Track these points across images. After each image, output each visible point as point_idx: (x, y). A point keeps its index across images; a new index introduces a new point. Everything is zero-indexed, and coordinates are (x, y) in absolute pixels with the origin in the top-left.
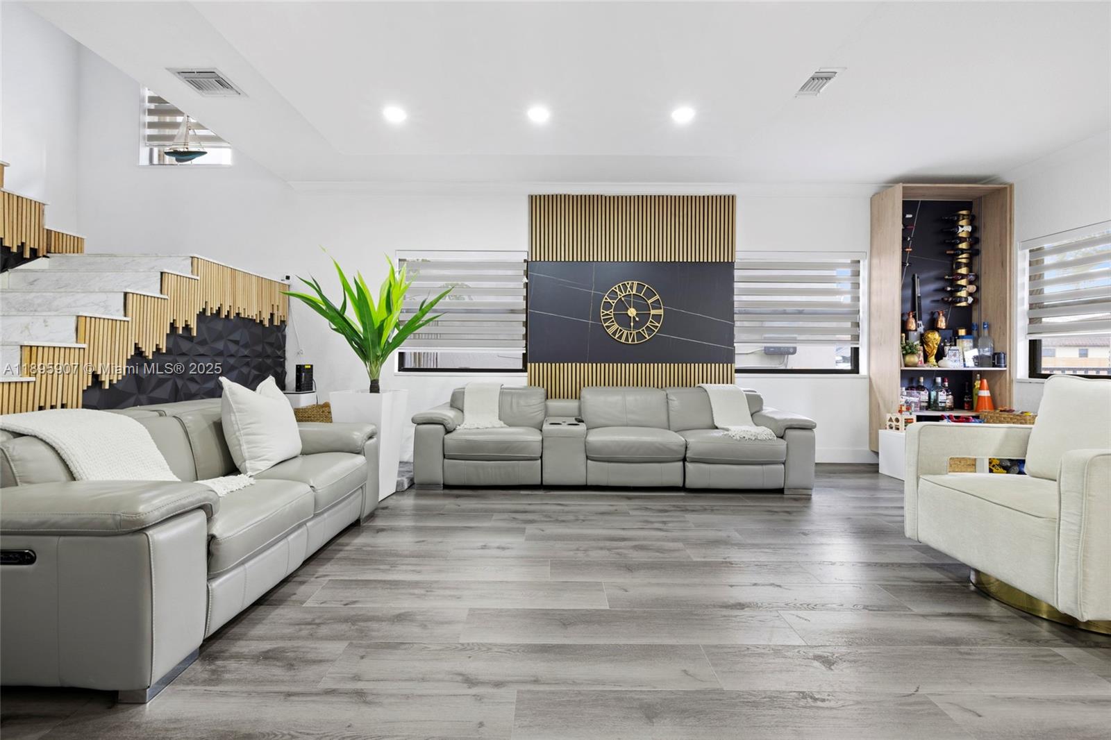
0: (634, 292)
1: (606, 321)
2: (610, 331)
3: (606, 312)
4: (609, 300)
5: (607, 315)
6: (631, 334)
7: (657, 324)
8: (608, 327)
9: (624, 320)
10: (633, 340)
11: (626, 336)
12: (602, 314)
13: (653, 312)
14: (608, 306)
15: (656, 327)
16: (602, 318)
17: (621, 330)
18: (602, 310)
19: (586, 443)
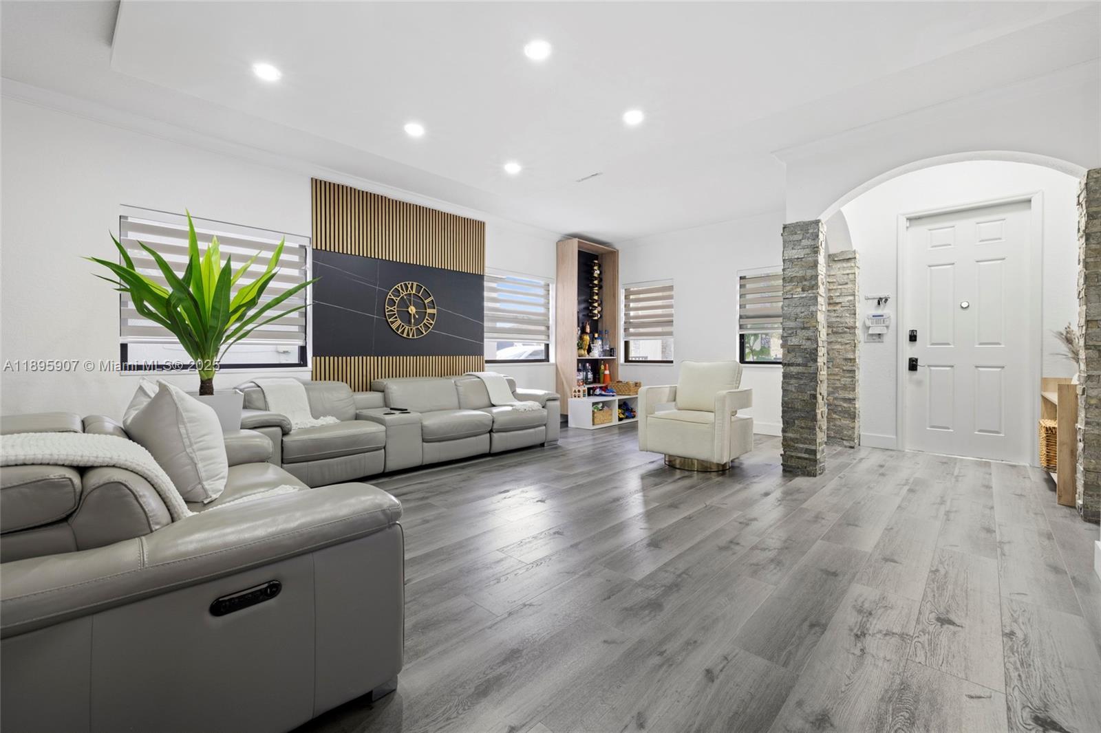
0: (414, 292)
1: (390, 316)
2: (394, 326)
3: (390, 308)
4: (393, 297)
5: (391, 311)
6: (411, 329)
7: (432, 322)
8: (392, 323)
9: (406, 317)
10: (413, 336)
11: (408, 331)
12: (386, 310)
13: (429, 311)
14: (392, 303)
15: (431, 324)
16: (387, 314)
17: (403, 326)
18: (386, 306)
19: (422, 428)
